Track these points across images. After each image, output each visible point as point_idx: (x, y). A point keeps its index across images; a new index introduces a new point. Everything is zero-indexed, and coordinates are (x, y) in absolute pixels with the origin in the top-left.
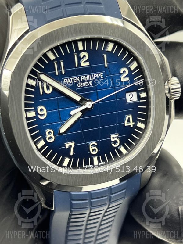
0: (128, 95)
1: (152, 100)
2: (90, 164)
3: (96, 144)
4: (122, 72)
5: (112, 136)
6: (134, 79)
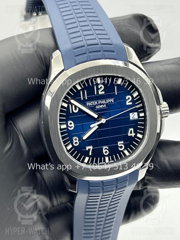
0: (131, 114)
1: (148, 118)
2: (103, 161)
3: (108, 148)
4: (127, 98)
5: (119, 143)
6: (136, 103)
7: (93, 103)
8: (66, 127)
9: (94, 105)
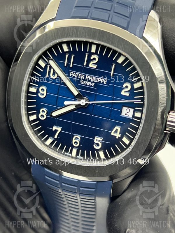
0: (124, 109)
2: (69, 152)
4: (124, 86)
5: (96, 138)
6: (135, 97)
7: (78, 75)
8: (35, 91)
9: (79, 79)
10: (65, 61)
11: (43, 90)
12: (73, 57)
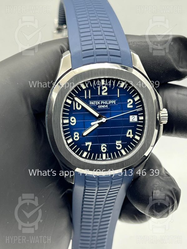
0: (131, 117)
2: (100, 158)
4: (128, 101)
5: (117, 142)
6: (137, 107)
7: (95, 103)
8: (68, 122)
9: (97, 105)
10: (85, 96)
11: (73, 119)
12: (90, 91)
